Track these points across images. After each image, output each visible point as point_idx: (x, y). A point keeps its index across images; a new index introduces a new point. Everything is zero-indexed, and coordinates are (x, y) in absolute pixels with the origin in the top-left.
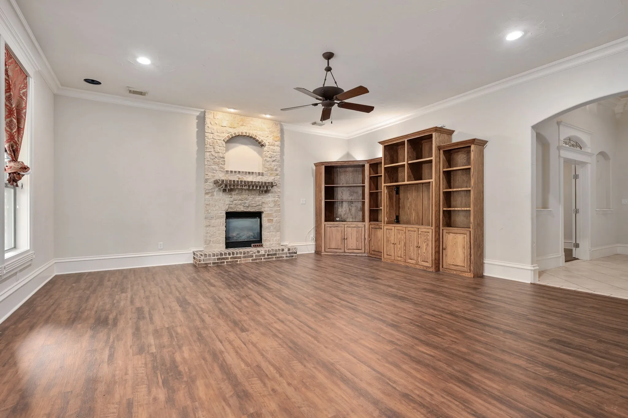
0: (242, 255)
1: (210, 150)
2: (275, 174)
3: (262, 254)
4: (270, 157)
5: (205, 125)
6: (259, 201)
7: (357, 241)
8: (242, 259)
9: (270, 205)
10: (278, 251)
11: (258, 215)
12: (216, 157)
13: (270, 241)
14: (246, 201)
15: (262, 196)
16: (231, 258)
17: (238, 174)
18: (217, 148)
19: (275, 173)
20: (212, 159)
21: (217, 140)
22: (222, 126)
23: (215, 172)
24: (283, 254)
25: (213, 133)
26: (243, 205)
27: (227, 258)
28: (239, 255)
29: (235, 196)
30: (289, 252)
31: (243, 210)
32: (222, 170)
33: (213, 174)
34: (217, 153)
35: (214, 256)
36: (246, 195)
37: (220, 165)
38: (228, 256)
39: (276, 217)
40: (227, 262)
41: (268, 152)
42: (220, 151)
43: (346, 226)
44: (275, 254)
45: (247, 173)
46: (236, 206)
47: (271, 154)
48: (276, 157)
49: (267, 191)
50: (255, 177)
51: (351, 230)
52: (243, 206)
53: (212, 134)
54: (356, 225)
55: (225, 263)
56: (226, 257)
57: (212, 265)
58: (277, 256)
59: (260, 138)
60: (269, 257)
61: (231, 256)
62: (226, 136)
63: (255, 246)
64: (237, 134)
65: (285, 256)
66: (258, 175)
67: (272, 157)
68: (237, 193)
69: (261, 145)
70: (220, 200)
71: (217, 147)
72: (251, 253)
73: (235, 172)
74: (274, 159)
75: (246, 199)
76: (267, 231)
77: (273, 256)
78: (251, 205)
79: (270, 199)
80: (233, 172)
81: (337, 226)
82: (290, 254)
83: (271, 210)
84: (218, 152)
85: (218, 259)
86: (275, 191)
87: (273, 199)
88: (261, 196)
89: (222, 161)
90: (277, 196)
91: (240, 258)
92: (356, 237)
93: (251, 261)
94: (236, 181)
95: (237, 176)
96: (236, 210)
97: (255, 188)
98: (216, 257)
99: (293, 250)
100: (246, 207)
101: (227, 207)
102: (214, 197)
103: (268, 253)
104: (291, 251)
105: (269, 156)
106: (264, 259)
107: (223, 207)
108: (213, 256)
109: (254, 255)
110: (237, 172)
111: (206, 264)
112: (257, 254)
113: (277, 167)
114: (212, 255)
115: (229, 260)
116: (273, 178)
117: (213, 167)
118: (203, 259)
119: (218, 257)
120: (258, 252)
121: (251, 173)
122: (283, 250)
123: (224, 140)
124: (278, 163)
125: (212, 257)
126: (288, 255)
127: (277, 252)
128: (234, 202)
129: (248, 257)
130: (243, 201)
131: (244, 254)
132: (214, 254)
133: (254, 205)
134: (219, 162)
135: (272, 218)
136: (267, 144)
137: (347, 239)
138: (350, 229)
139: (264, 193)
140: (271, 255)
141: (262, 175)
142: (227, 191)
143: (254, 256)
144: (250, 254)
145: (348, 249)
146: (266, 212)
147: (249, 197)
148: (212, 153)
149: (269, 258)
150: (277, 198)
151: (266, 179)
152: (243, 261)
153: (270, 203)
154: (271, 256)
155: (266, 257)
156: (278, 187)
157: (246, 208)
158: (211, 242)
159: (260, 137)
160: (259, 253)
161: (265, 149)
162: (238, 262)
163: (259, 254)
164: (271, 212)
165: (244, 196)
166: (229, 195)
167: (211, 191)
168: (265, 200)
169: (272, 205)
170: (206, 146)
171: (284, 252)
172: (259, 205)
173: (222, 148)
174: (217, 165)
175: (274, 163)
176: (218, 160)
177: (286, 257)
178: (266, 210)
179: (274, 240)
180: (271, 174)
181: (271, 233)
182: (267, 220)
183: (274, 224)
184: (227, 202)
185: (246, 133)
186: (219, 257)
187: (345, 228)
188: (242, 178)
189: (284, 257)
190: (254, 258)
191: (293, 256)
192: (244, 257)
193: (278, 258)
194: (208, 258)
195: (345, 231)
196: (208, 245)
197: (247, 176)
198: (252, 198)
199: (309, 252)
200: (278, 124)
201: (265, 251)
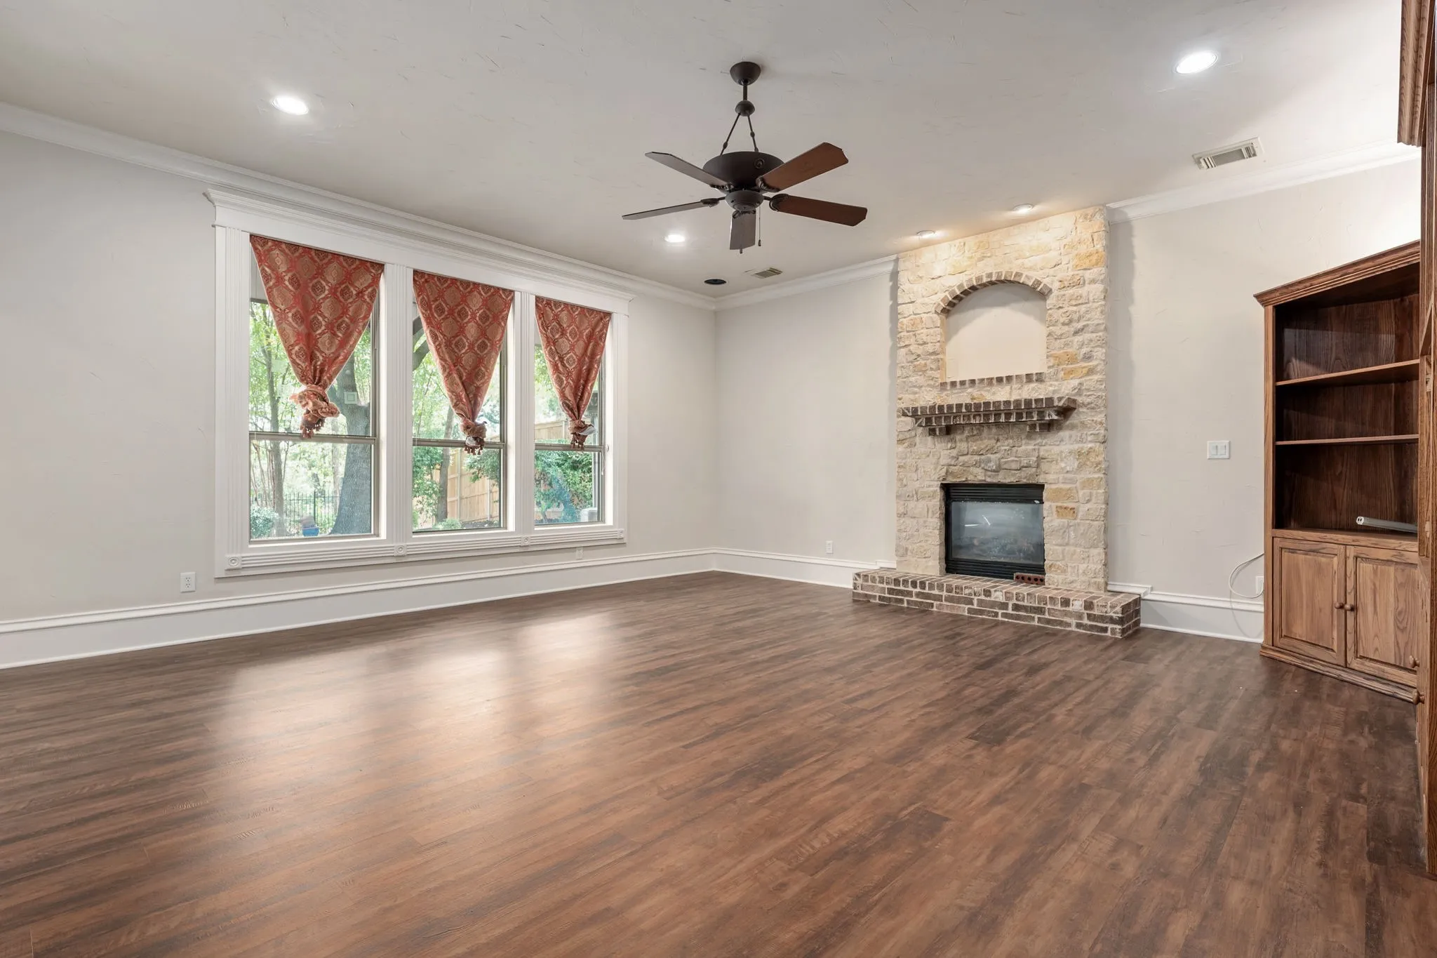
0: (944, 594)
1: (907, 343)
2: (1085, 371)
3: (997, 600)
4: (1064, 324)
5: (899, 287)
6: (1028, 456)
7: (1403, 630)
8: (944, 603)
9: (1063, 465)
10: (1051, 604)
11: (1029, 493)
12: (919, 356)
13: (1064, 571)
14: (993, 457)
15: (1039, 441)
16: (918, 595)
17: (971, 387)
18: (922, 333)
19: (1084, 367)
20: (912, 362)
21: (922, 315)
22: (933, 279)
23: (916, 389)
24: (1066, 614)
25: (913, 302)
26: (983, 465)
27: (909, 594)
28: (936, 592)
29: (961, 443)
30: (1088, 612)
31: (985, 481)
32: (932, 383)
33: (912, 397)
34: (921, 345)
35: (883, 583)
36: (989, 439)
37: (928, 372)
38: (910, 589)
39: (1088, 501)
40: (908, 602)
41: (1060, 307)
42: (929, 339)
43: (1351, 552)
44: (1040, 610)
45: (994, 381)
46: (965, 468)
47: (1068, 314)
48: (1088, 316)
49: (1049, 426)
50: (1015, 389)
51: (1375, 572)
52: (983, 468)
53: (911, 304)
54: (1394, 553)
55: (905, 605)
56: (906, 589)
57: (877, 601)
58: (1047, 616)
59: (1028, 278)
60: (1020, 613)
61: (918, 590)
62: (939, 298)
63: (1023, 578)
64: (965, 285)
65: (1074, 621)
66: (1025, 380)
67: (1071, 321)
68: (967, 438)
69: (1037, 293)
70: (928, 456)
71: (922, 331)
72: (967, 591)
73: (963, 383)
74: (1080, 325)
75: (991, 450)
76: (1054, 543)
77: (1033, 615)
78: (1005, 466)
79: (1065, 448)
80: (958, 384)
81: (1314, 548)
82: (1093, 621)
83: (1072, 481)
84: (925, 343)
85: (891, 591)
86: (1082, 423)
87: (1076, 446)
88: (1035, 439)
89: (932, 363)
90: (1090, 438)
91: (939, 598)
92: (1396, 609)
93: (966, 614)
94: (945, 407)
95: (969, 393)
96: (964, 479)
97: (1002, 419)
98: (885, 585)
99: (1104, 610)
100: (991, 471)
101: (943, 473)
102: (914, 450)
103: (1015, 602)
104: (1096, 612)
105: (1062, 320)
106: (1005, 615)
107: (933, 472)
108: (880, 582)
109: (976, 598)
110: (967, 383)
111: (866, 595)
112: (983, 597)
113: (1089, 349)
114: (878, 579)
115: (914, 599)
116: (1075, 382)
117: (912, 379)
118: (862, 585)
119: (889, 586)
120: (987, 593)
121: (1005, 379)
122: (1066, 602)
123: (936, 312)
124: (1094, 335)
125: (877, 584)
126: (1085, 621)
127: (1046, 604)
128: (961, 458)
129: (959, 600)
130: (983, 457)
131: (949, 590)
132: (883, 577)
133: (1014, 466)
134: (926, 364)
135: (1071, 505)
136: (1055, 286)
137: (1353, 609)
138: (1365, 568)
139: (1038, 430)
140: (1025, 608)
141: (1037, 381)
142: (938, 433)
143: (975, 602)
144: (963, 595)
145: (1362, 657)
146: (1054, 487)
147: (999, 444)
148: (911, 348)
149: (1018, 617)
150: (1091, 442)
151: (1051, 388)
152: (945, 608)
153: (1062, 461)
154: (1027, 611)
155: (1010, 611)
156: (1093, 408)
157: (989, 473)
158: (909, 551)
159: (1030, 273)
160: (990, 596)
161: (1051, 301)
162: (935, 609)
163: (988, 599)
164: (1068, 486)
165: (986, 441)
166: (949, 441)
167: (908, 436)
168: (1047, 451)
169: (1072, 464)
170: (898, 336)
171: (1070, 608)
172: (1028, 466)
173: (932, 331)
174: (921, 373)
175: (1078, 338)
176: (923, 362)
177: (1079, 625)
178: (1052, 478)
179: (1081, 571)
180: (1071, 372)
181: (1067, 548)
182: (1054, 509)
183: (1078, 521)
184: (944, 461)
185: (990, 275)
186: (892, 586)
187: (1350, 562)
188: (981, 394)
189: (1069, 625)
190: (975, 607)
191: (1107, 628)
192: (949, 599)
193: (1048, 622)
194: (870, 583)
195: (1348, 574)
196: (903, 559)
197: (994, 389)
198: (1007, 448)
199: (1245, 635)
200: (1093, 216)
201: (1008, 595)
